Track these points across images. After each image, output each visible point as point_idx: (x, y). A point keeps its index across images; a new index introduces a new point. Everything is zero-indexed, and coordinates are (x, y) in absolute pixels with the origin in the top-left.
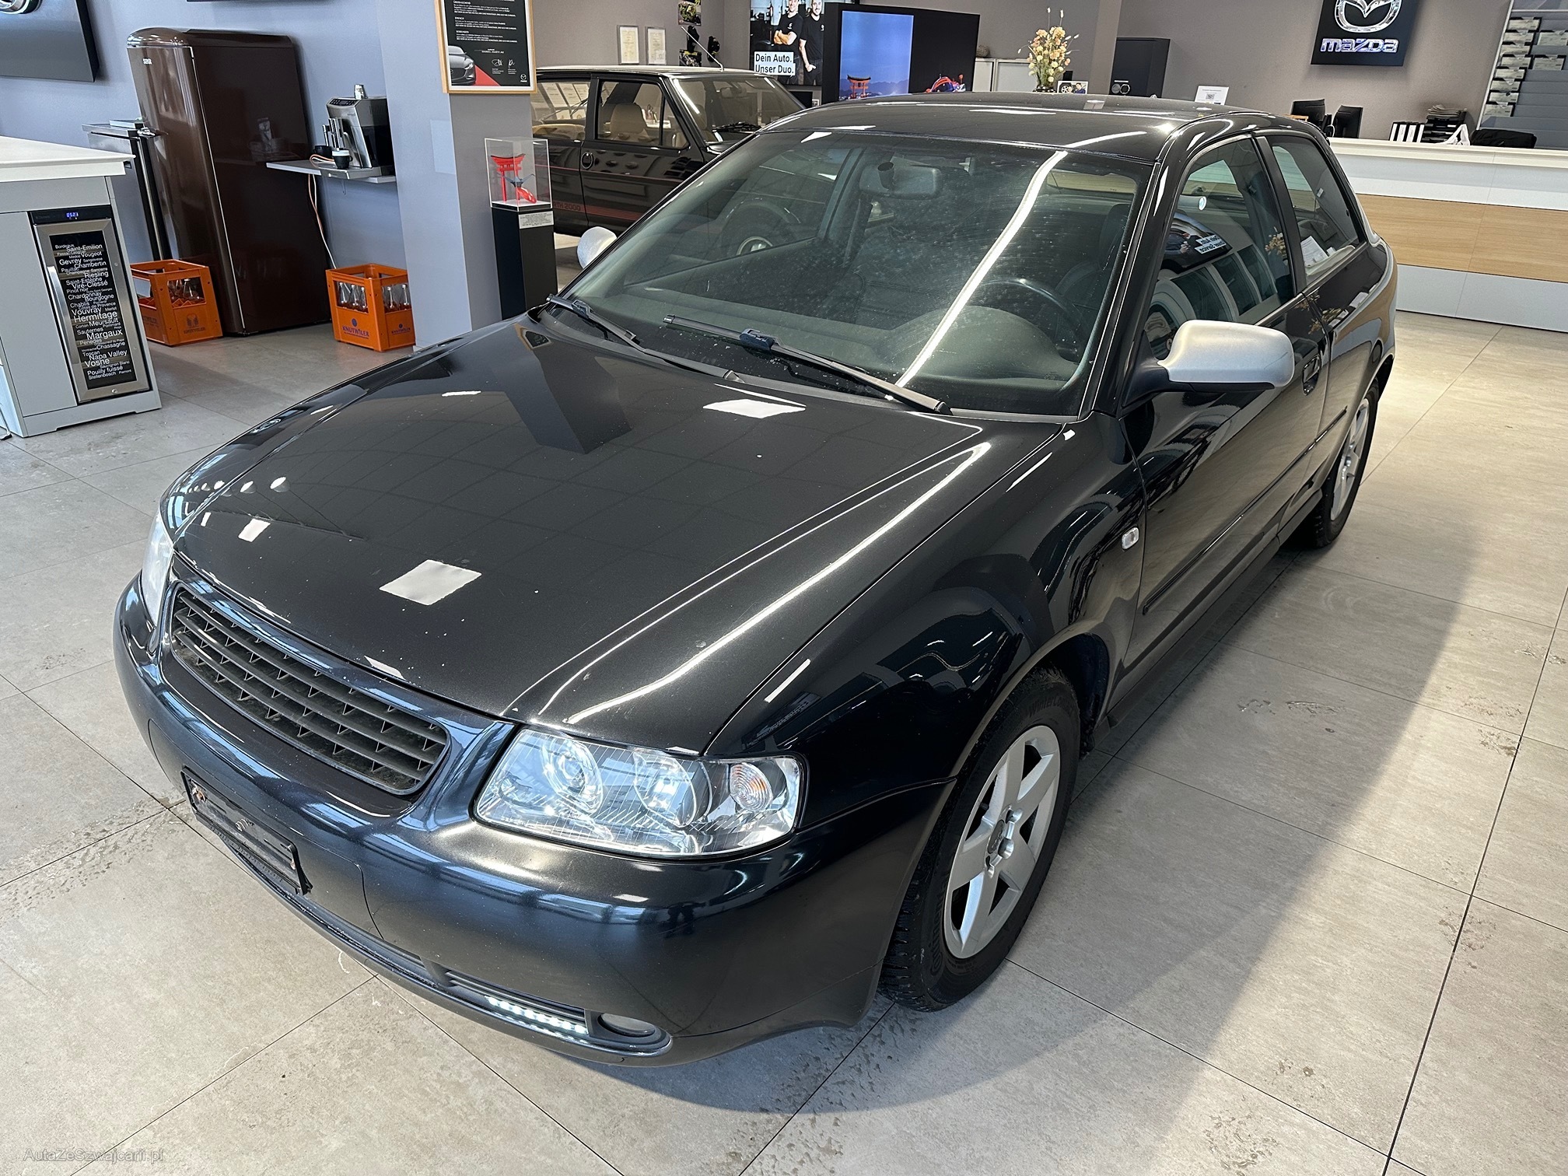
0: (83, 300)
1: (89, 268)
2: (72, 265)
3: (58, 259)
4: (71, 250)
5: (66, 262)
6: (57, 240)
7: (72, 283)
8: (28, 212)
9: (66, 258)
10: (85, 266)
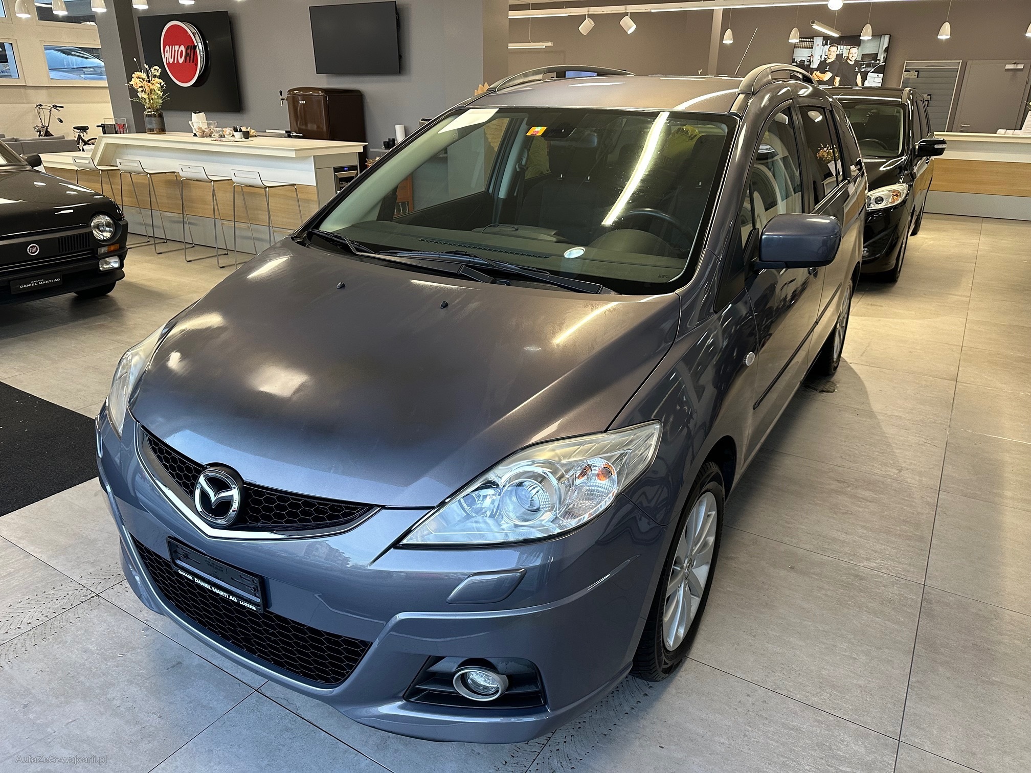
6: (341, 180)
8: (334, 168)
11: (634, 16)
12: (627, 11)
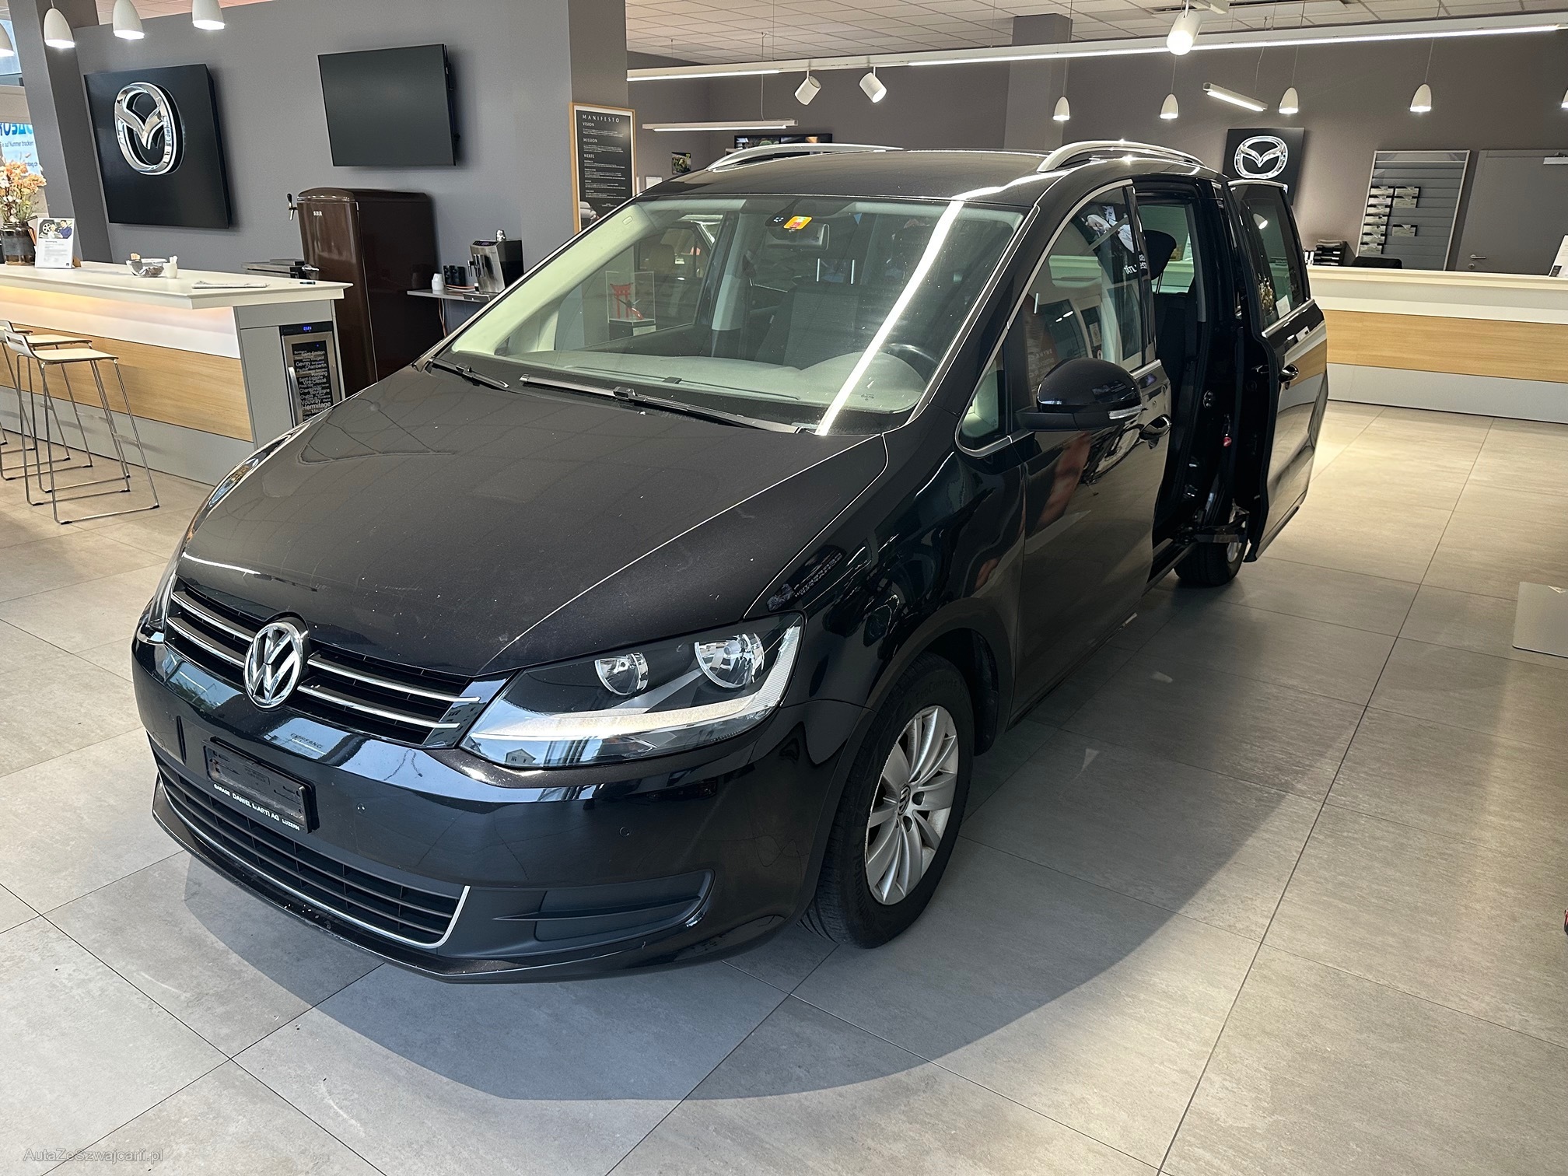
0: (309, 393)
1: (315, 369)
2: (304, 367)
3: (295, 361)
4: (305, 355)
5: (300, 364)
6: (296, 348)
7: (303, 380)
8: (280, 326)
9: (301, 361)
10: (312, 367)
11: (883, 74)
12: (871, 65)
